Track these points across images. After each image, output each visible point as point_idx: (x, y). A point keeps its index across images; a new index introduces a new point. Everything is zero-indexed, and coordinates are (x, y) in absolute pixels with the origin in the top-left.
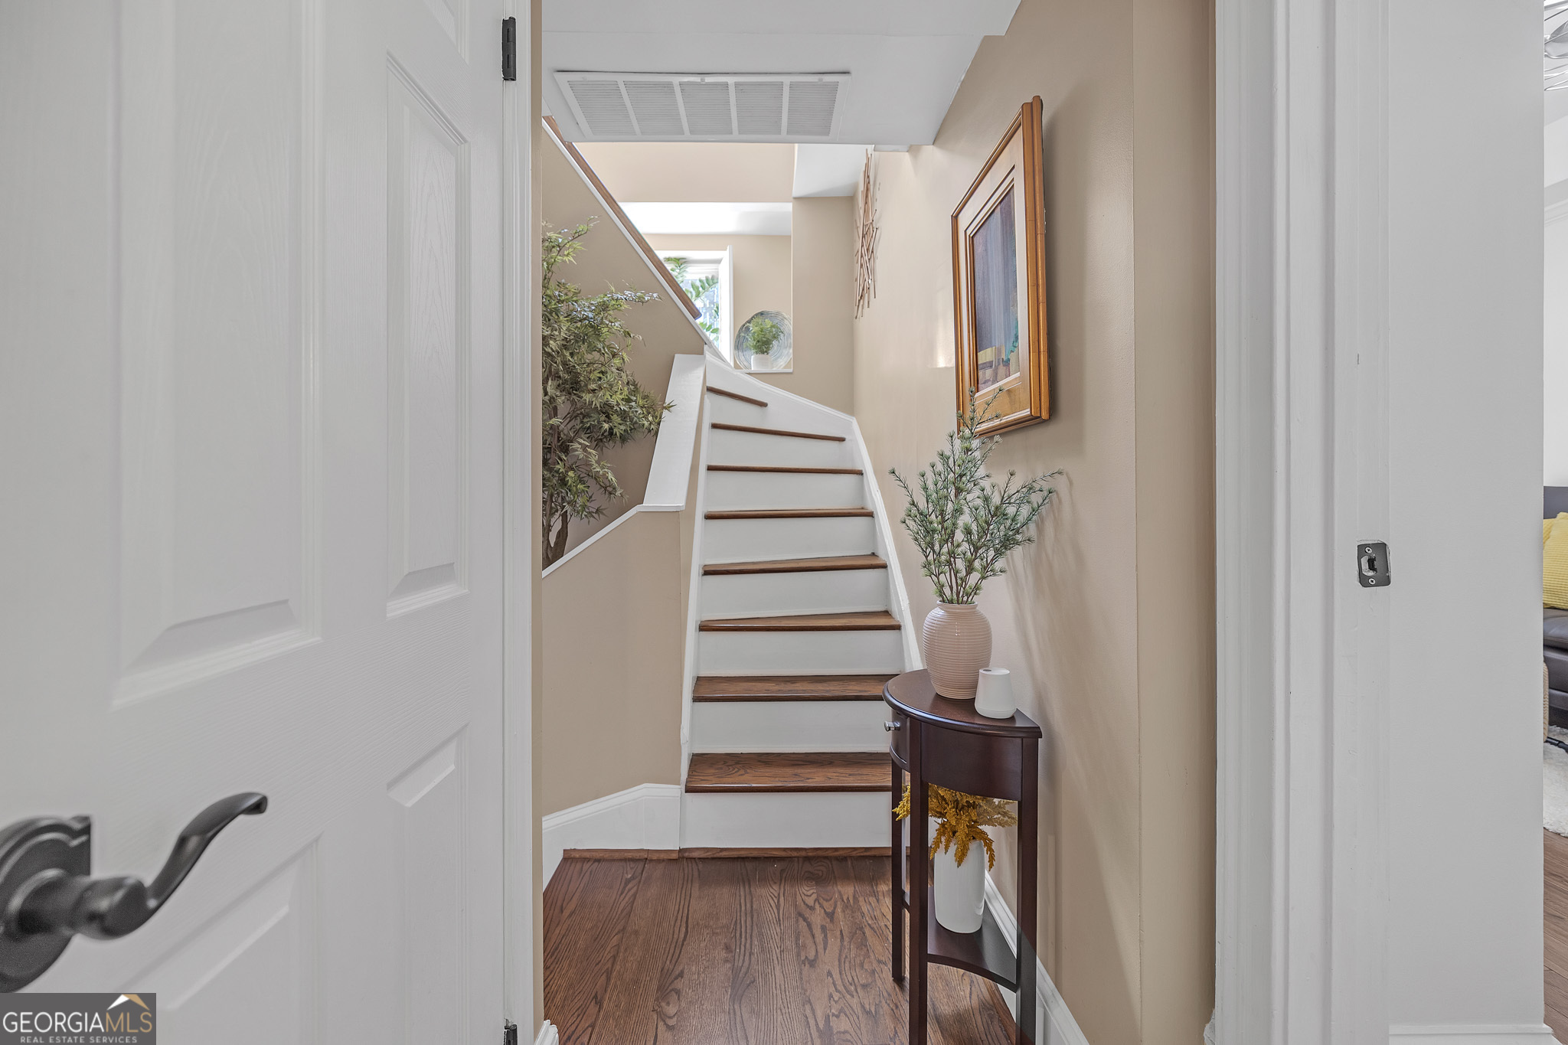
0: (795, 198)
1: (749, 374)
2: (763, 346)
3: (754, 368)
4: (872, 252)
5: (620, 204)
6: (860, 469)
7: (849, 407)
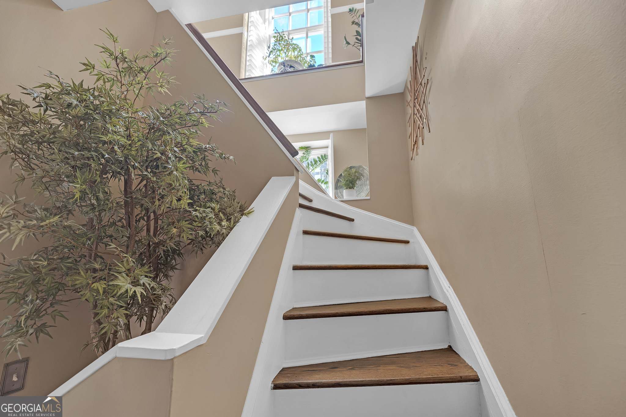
0: (366, 98)
1: (342, 201)
2: (351, 184)
3: (346, 198)
4: (424, 102)
5: (267, 113)
6: (426, 264)
7: (410, 219)
